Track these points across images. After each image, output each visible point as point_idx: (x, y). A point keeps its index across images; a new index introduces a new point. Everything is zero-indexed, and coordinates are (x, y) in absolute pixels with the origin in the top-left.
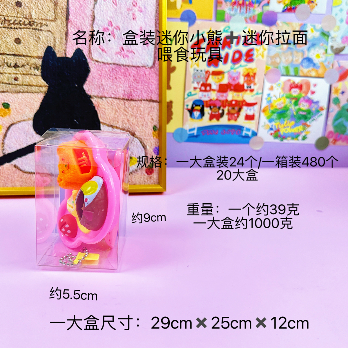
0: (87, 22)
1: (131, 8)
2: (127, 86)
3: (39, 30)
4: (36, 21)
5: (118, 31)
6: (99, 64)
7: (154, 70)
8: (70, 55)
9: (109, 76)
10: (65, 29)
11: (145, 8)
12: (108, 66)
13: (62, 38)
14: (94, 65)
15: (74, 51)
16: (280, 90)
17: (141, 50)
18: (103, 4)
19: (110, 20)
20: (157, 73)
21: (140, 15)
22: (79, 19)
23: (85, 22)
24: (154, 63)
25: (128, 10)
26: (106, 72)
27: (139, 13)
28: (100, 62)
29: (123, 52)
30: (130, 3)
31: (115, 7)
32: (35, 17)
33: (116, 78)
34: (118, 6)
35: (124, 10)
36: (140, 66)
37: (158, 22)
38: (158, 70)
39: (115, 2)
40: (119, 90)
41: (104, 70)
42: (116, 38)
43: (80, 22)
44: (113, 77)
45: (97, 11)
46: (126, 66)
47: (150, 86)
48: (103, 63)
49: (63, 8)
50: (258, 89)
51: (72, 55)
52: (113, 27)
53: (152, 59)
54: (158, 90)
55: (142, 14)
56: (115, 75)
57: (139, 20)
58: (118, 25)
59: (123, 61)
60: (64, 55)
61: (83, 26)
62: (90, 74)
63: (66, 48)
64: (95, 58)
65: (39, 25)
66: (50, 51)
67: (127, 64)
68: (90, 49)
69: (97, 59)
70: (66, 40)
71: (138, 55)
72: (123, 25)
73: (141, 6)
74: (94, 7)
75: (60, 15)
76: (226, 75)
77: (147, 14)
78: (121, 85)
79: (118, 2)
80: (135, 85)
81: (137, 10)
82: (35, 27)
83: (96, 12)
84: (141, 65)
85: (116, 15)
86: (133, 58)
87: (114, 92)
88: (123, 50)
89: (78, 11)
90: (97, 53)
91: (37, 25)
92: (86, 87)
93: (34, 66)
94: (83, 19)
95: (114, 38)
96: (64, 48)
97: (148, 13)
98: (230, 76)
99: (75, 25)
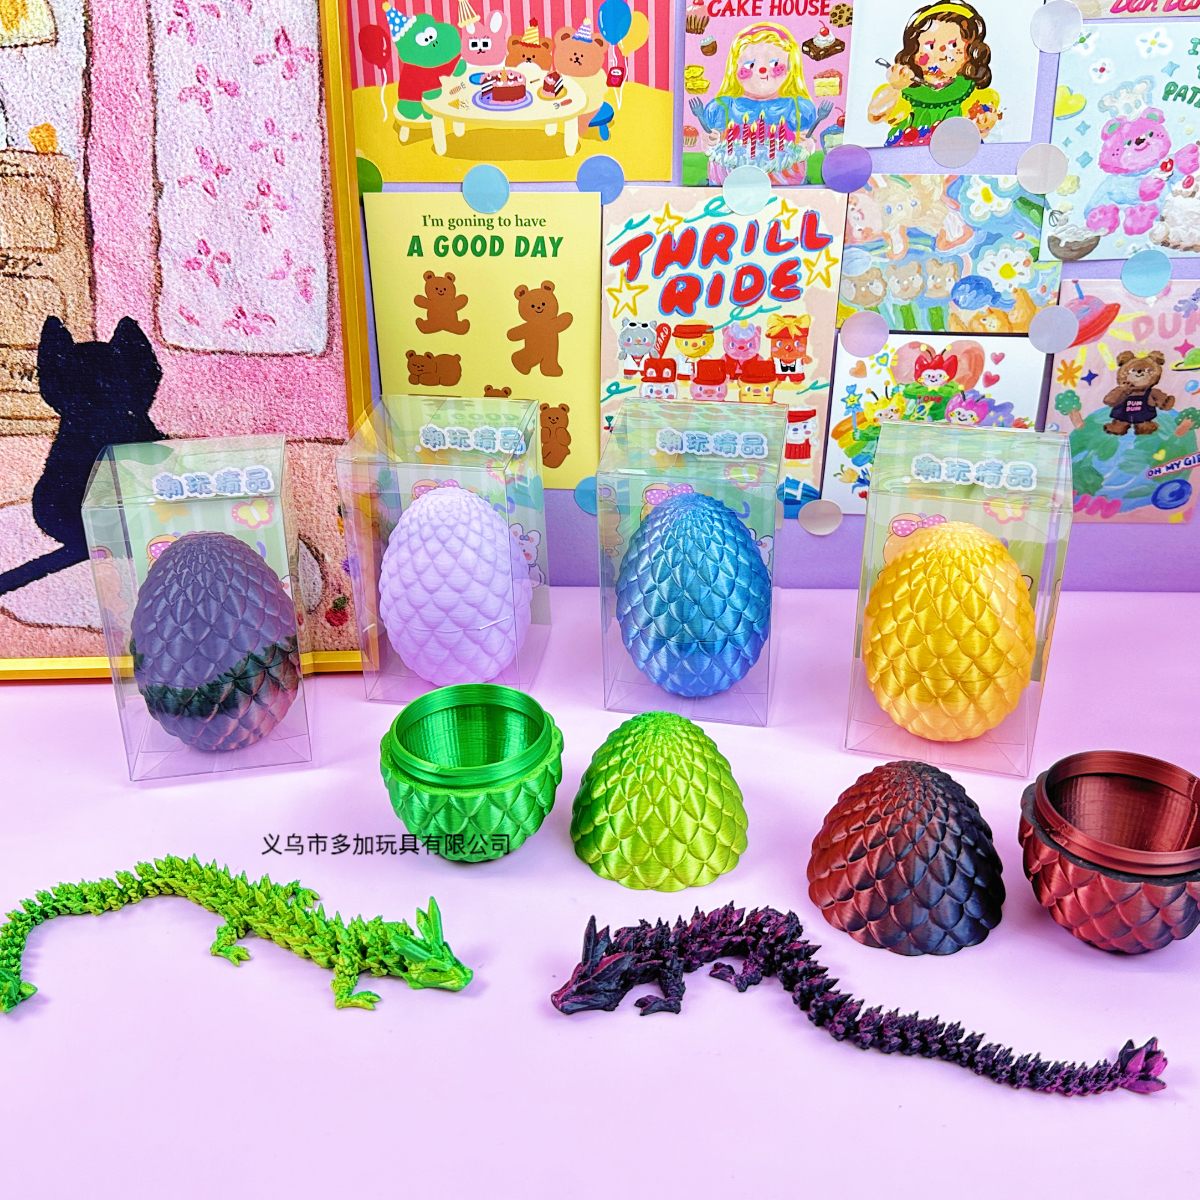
0: (141, 246)
1: (254, 201)
2: (262, 405)
3: (20, 277)
4: (11, 254)
5: (226, 265)
6: (184, 353)
7: (331, 361)
8: (106, 336)
9: (211, 383)
10: (87, 270)
11: (292, 196)
12: (206, 358)
13: (81, 294)
14: (170, 358)
15: (115, 326)
16: (887, 376)
17: (291, 311)
18: (177, 195)
19: (200, 238)
20: (341, 368)
21: (282, 216)
22: (121, 242)
23: (135, 247)
24: (329, 344)
25: (247, 208)
26: (204, 374)
27: (278, 211)
28: (186, 350)
29: (242, 321)
30: (251, 187)
31: (213, 201)
32: (8, 245)
33: (230, 387)
34: (220, 196)
35: (237, 206)
36: (290, 352)
37: (331, 233)
38: (342, 360)
39: (208, 187)
40: (240, 417)
41: (196, 368)
42: (222, 283)
43: (124, 248)
44: (221, 384)
45: (165, 215)
46: (253, 355)
47: (324, 403)
48: (192, 350)
49: (74, 215)
50: (817, 373)
51: (112, 334)
52: (210, 256)
53: (324, 332)
54: (344, 413)
55: (285, 212)
56: (226, 380)
57: (279, 230)
58: (222, 250)
59: (246, 342)
60: (91, 338)
61: (131, 258)
62: (162, 382)
63: (94, 318)
64: (170, 341)
65: (21, 264)
66: (54, 330)
67: (258, 350)
68: (155, 316)
69: (176, 343)
70: (93, 299)
71: (284, 325)
72: (237, 249)
73: (282, 194)
74: (156, 204)
75: (70, 234)
76: (718, 335)
77: (299, 214)
78: (245, 405)
79: (219, 186)
80: (281, 402)
81: (271, 204)
82: (11, 271)
83: (161, 219)
84: (296, 351)
85: (216, 222)
86: (272, 336)
87: (228, 425)
88: (243, 314)
89: (116, 220)
90: (176, 325)
91: (15, 264)
92: (152, 414)
93: (18, 368)
94: (131, 239)
95: (217, 285)
96: (90, 319)
97: (303, 211)
98: (730, 340)
99: (112, 258)
